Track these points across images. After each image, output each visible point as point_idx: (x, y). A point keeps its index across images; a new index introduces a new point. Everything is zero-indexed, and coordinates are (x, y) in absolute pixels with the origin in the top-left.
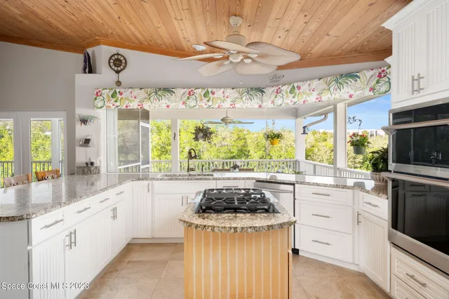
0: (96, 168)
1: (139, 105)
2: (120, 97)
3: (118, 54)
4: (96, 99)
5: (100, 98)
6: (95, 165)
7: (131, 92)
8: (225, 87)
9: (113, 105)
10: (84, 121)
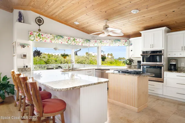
0: (29, 68)
1: (50, 41)
2: (42, 37)
3: (40, 17)
4: (30, 36)
5: (32, 36)
6: (28, 67)
7: (47, 35)
8: (80, 38)
9: (39, 40)
10: (23, 46)
